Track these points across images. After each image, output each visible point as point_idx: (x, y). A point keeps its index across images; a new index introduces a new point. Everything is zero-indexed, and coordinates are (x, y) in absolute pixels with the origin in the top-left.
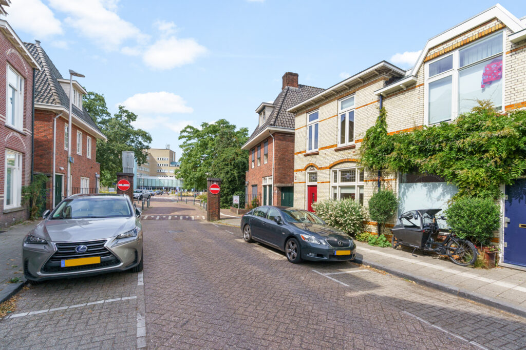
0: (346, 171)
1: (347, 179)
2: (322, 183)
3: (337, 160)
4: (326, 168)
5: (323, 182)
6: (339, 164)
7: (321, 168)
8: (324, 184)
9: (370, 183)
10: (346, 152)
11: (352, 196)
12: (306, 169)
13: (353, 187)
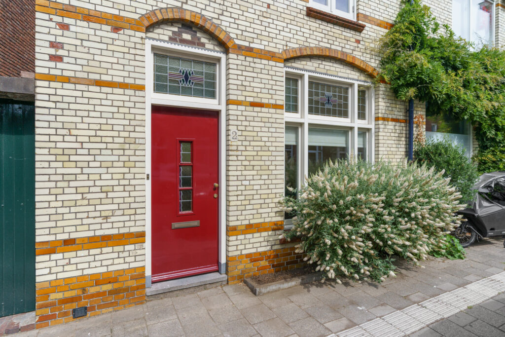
0: (323, 85)
1: (327, 106)
2: (253, 104)
3: (313, 43)
4: (271, 56)
5: (261, 105)
6: (311, 57)
7: (250, 49)
8: (265, 112)
9: (391, 125)
10: (337, 30)
11: (340, 153)
12: (153, 24)
13: (345, 131)
